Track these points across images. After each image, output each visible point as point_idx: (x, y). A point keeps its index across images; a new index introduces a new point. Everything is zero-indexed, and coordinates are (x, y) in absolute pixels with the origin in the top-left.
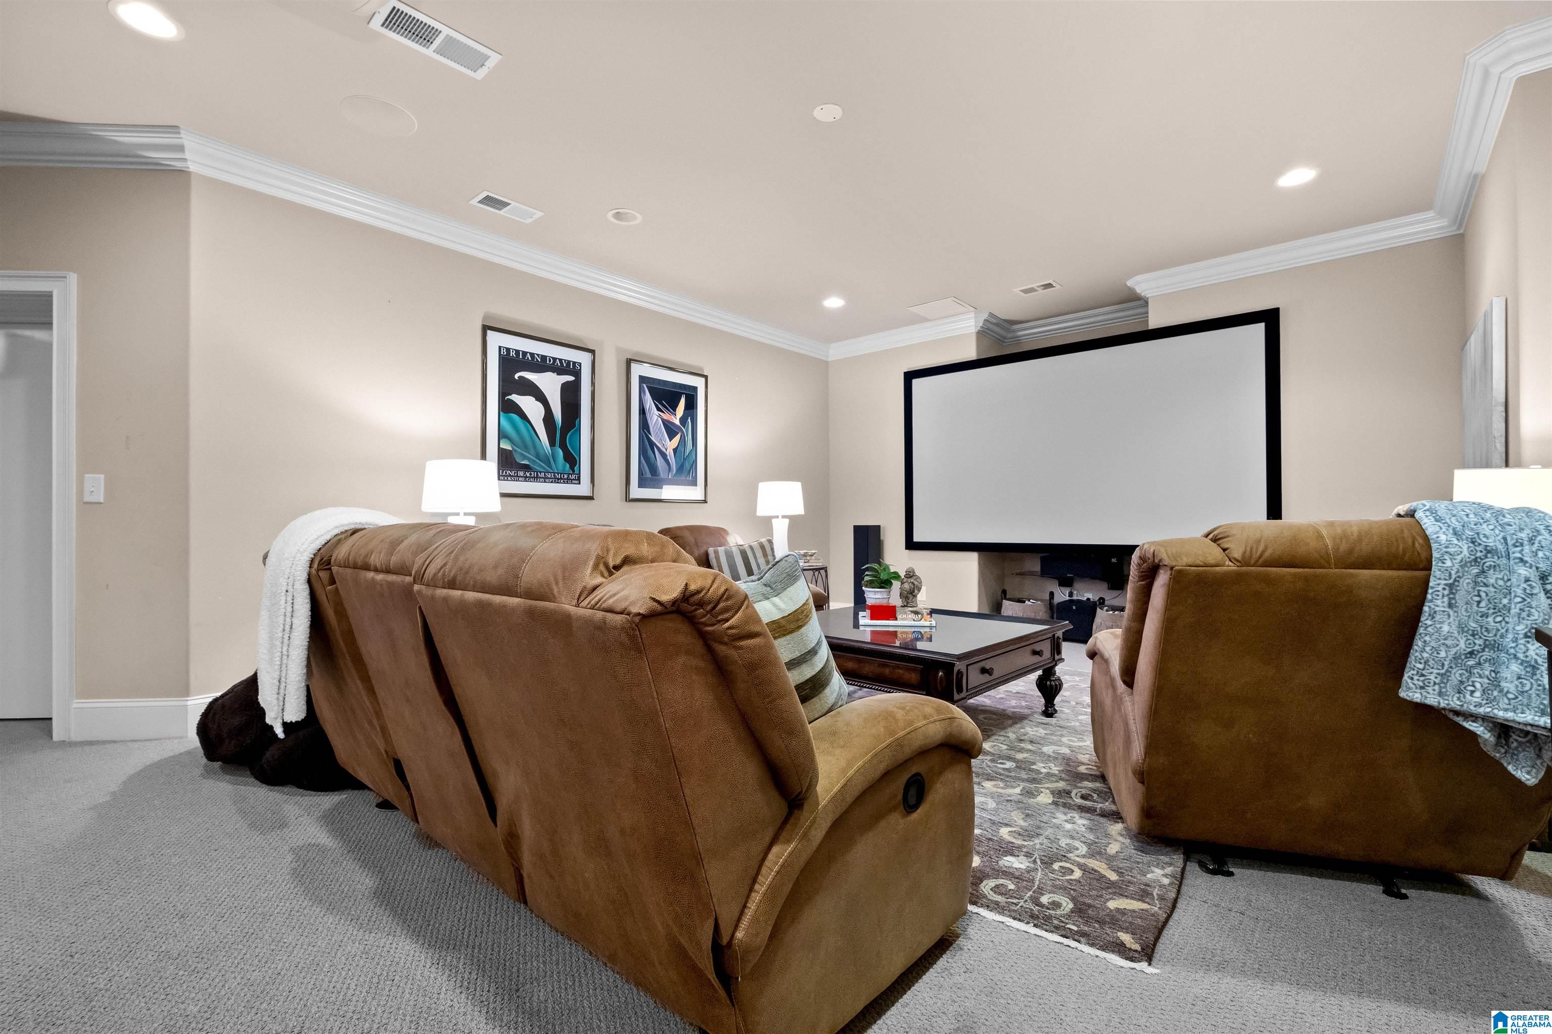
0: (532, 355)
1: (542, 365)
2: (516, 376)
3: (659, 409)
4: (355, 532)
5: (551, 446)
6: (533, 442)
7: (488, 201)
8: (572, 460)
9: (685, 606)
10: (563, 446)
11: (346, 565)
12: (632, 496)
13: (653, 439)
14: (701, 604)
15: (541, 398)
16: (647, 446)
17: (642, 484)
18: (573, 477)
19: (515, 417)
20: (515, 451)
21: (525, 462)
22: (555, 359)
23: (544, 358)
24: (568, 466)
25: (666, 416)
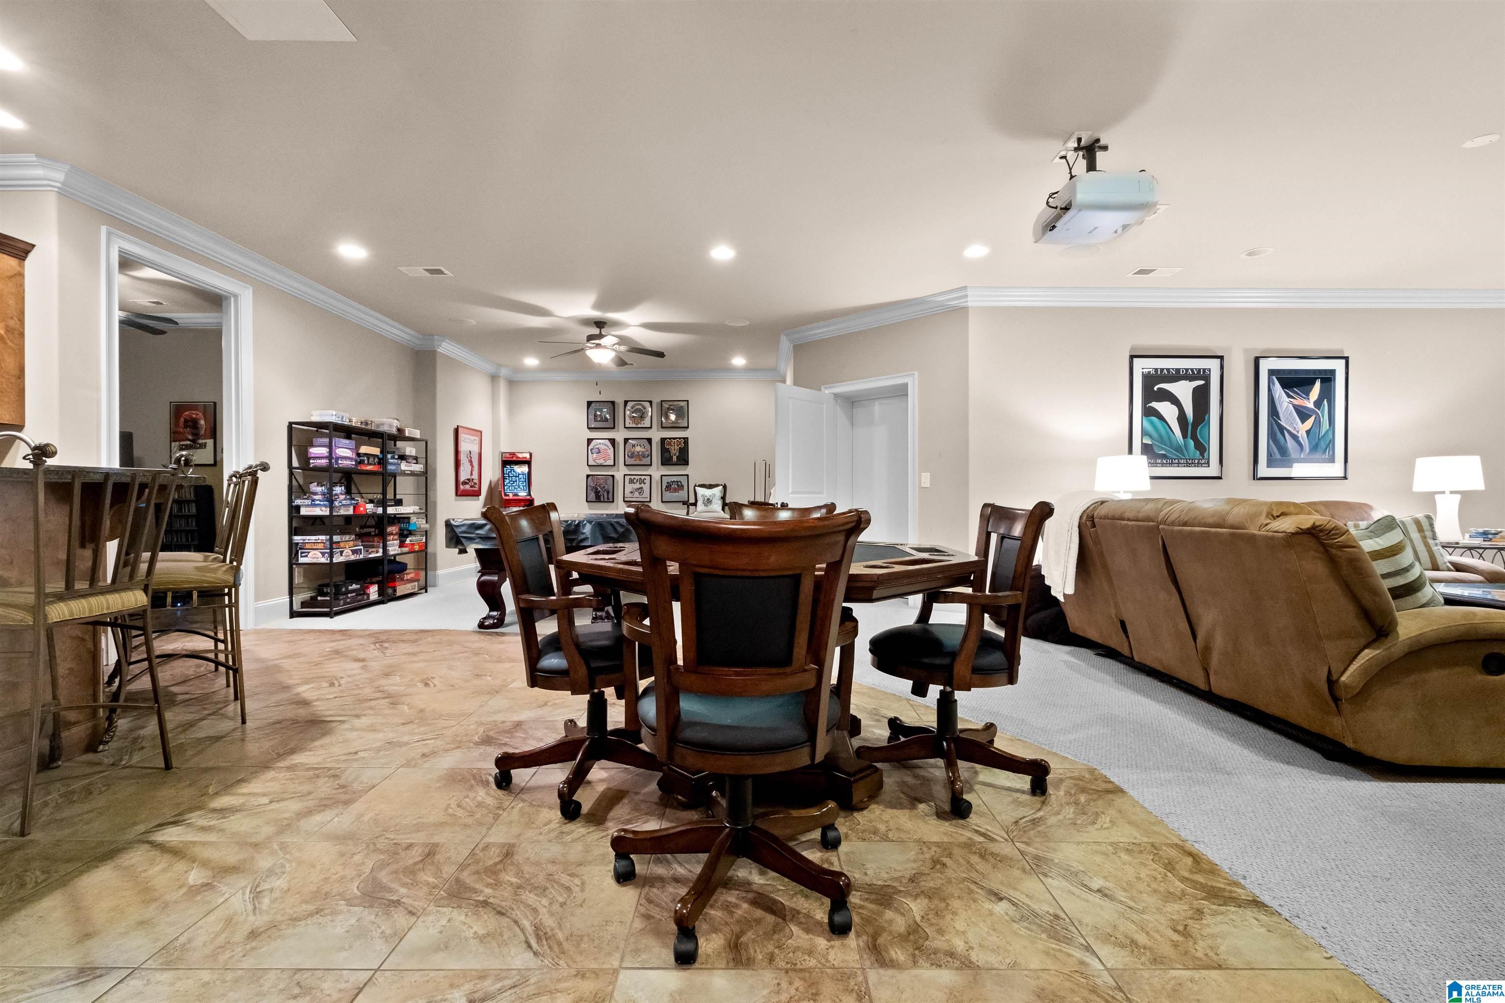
0: (1168, 370)
1: (1176, 376)
2: (1155, 389)
3: (1289, 396)
4: (1102, 503)
5: (1183, 438)
6: (1169, 438)
7: (1141, 272)
8: (1202, 448)
9: (1313, 531)
10: (1194, 438)
11: (1106, 517)
12: (1260, 474)
13: (1283, 423)
14: (1321, 531)
15: (1175, 401)
16: (1277, 429)
17: (1270, 463)
18: (1203, 461)
19: (1154, 419)
20: (1155, 444)
21: (1163, 452)
22: (1187, 370)
23: (1178, 370)
24: (1198, 453)
25: (1298, 402)
